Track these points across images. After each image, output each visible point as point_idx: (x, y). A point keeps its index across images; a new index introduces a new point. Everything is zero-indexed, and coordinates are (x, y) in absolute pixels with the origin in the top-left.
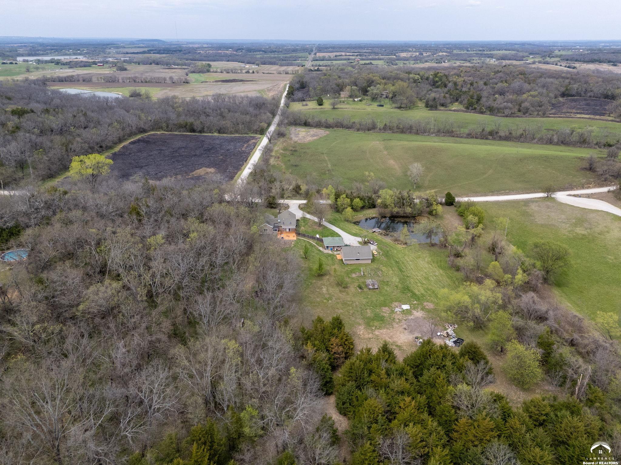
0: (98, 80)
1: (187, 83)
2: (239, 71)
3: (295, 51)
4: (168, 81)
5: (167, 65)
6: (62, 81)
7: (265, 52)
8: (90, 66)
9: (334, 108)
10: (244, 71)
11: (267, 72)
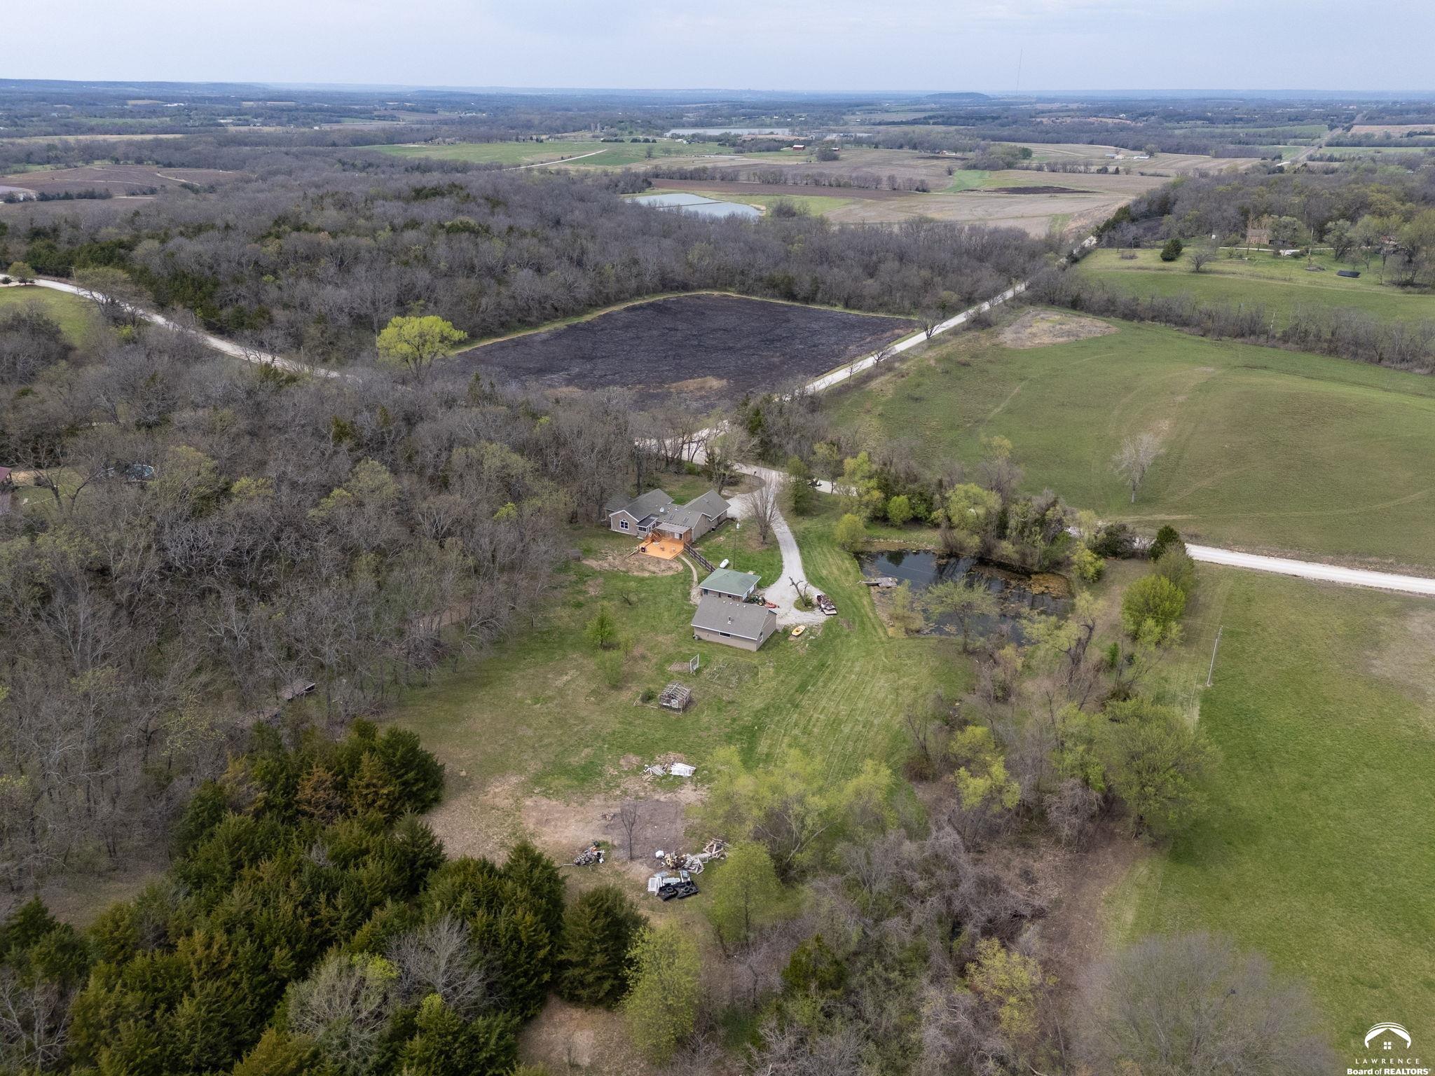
0: (749, 180)
1: (924, 191)
2: (1082, 168)
3: (1298, 119)
4: (885, 185)
5: (933, 150)
6: (686, 178)
7: (1211, 121)
8: (777, 149)
9: (1198, 271)
10: (1094, 168)
11: (1152, 171)
